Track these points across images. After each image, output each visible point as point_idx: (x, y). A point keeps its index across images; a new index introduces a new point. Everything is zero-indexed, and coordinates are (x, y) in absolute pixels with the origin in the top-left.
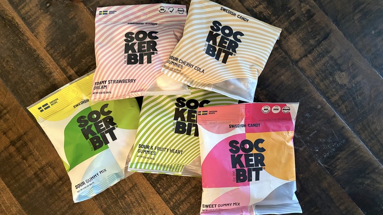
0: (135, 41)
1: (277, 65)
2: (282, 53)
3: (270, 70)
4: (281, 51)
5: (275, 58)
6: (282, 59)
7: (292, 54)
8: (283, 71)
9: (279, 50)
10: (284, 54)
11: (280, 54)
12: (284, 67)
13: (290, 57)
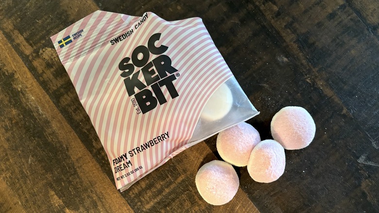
0: (136, 69)
1: (343, 33)
2: (352, 14)
3: (334, 40)
4: (351, 11)
5: (341, 22)
6: (352, 23)
7: (368, 15)
8: (353, 42)
9: (347, 8)
10: (355, 15)
11: (349, 15)
12: (356, 36)
13: (364, 19)
